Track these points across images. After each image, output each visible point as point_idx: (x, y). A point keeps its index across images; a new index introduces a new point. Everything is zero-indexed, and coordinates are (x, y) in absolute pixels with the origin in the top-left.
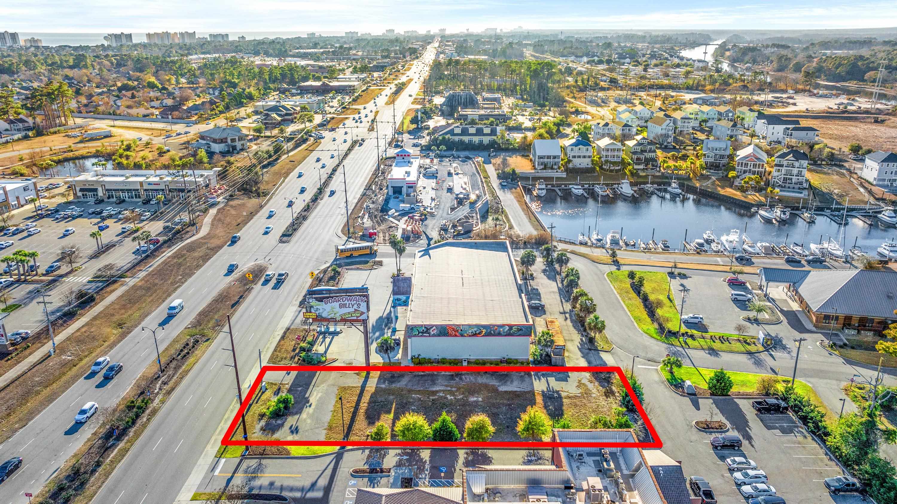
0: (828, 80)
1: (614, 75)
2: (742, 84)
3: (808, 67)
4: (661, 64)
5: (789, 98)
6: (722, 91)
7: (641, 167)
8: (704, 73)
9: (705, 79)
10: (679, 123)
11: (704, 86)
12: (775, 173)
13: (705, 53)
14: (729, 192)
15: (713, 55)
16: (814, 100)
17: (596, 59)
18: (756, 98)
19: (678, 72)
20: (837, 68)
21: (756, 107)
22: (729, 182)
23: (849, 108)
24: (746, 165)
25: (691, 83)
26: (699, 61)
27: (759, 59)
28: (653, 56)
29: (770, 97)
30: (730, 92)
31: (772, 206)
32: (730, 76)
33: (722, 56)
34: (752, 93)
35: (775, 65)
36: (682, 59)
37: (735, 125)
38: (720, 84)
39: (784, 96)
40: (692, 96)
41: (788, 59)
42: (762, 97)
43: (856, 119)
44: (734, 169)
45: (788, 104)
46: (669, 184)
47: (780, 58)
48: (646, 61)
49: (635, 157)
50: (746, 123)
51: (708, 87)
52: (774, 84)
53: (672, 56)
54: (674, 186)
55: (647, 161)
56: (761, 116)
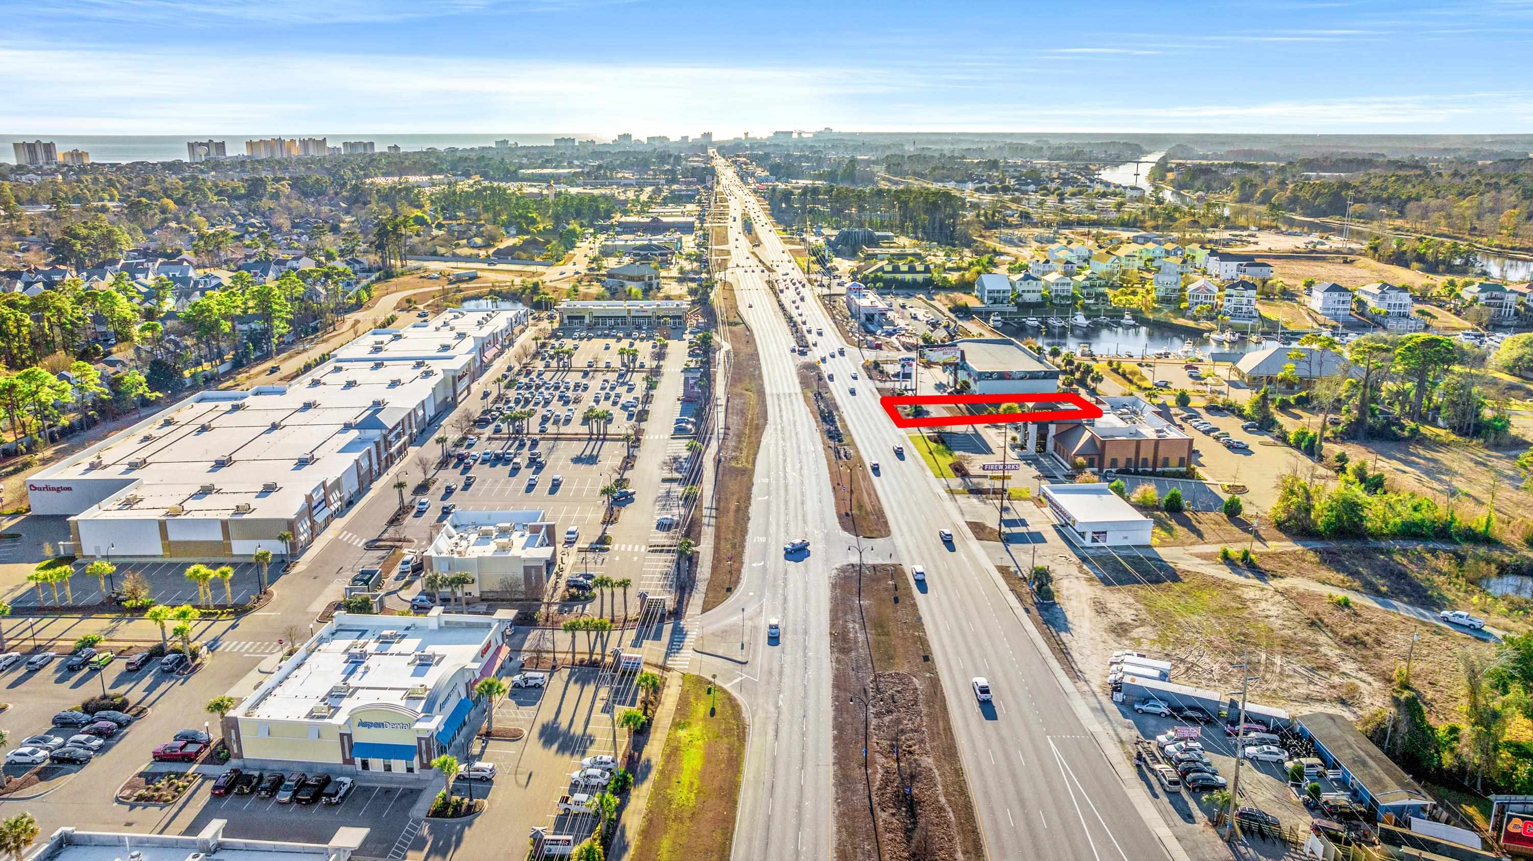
0: (1305, 215)
1: (1024, 207)
2: (1191, 218)
3: (1280, 196)
4: (1080, 193)
5: (1249, 236)
6: (1167, 228)
7: (1092, 301)
8: (1141, 205)
9: (1144, 213)
10: (1124, 262)
11: (1143, 222)
12: (1226, 304)
13: (1137, 175)
14: (1181, 321)
15: (1148, 178)
16: (1282, 238)
17: (986, 185)
18: (1209, 236)
19: (1106, 204)
20: (1315, 199)
21: (1208, 246)
22: (1181, 313)
23: (1319, 247)
24: (1198, 297)
25: (1126, 217)
26: (1133, 188)
27: (1215, 185)
28: (1066, 182)
29: (1226, 235)
30: (1177, 229)
31: (1223, 332)
32: (1176, 209)
33: (1163, 178)
34: (1204, 229)
35: (1237, 194)
36: (1107, 184)
37: (1184, 262)
38: (1164, 220)
39: (1245, 233)
40: (1131, 235)
41: (1254, 186)
42: (1216, 236)
43: (1324, 259)
44: (1185, 300)
45: (1249, 242)
46: (1122, 317)
47: (1243, 184)
48: (1058, 189)
49: (1085, 291)
50: (1198, 262)
51: (1150, 223)
52: (1232, 219)
53: (1092, 181)
54: (1128, 319)
55: (1098, 296)
56: (1213, 253)
